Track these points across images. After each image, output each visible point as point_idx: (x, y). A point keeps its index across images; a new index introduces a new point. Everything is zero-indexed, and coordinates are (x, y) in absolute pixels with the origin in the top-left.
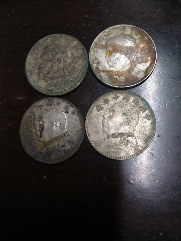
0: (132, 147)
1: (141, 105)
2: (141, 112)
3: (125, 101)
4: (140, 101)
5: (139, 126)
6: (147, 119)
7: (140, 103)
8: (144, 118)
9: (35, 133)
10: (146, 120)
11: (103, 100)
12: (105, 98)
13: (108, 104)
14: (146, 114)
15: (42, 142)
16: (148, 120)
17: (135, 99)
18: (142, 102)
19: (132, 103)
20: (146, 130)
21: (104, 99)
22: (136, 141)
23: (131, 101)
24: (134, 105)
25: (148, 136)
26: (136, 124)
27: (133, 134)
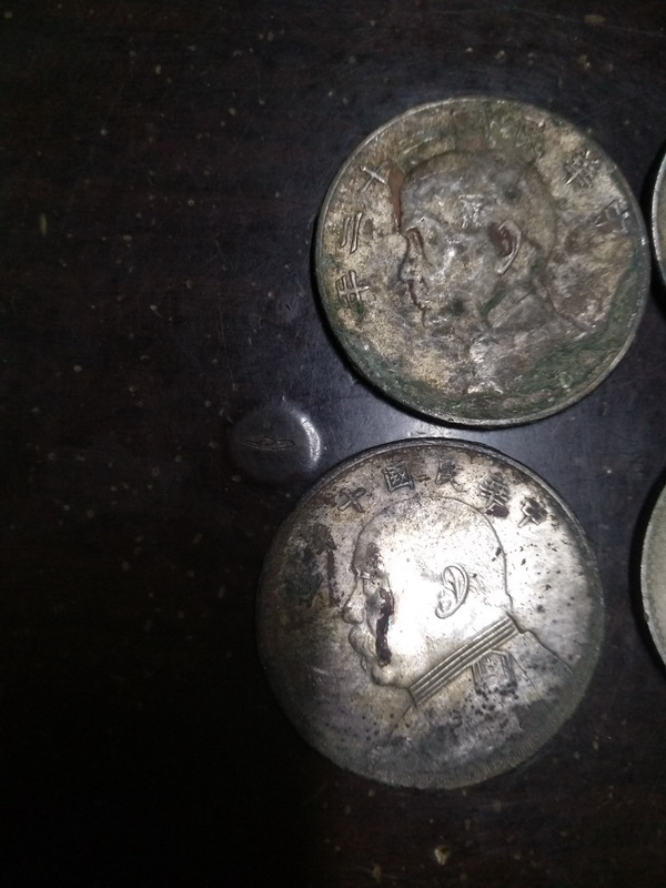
9: (347, 644)
15: (394, 685)
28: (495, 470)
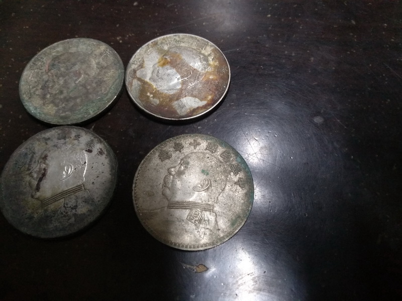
0: (207, 230)
1: (234, 163)
2: (232, 174)
3: (208, 151)
4: (233, 155)
5: (224, 196)
6: (240, 186)
7: (231, 159)
8: (235, 183)
10: (239, 188)
11: (174, 145)
12: (178, 142)
13: (180, 152)
14: (240, 178)
16: (242, 187)
17: (225, 152)
18: (236, 158)
19: (220, 158)
20: (235, 204)
21: (175, 143)
22: (216, 220)
23: (219, 153)
24: (222, 161)
25: (237, 215)
26: (221, 191)
27: (213, 206)
28: (92, 138)
